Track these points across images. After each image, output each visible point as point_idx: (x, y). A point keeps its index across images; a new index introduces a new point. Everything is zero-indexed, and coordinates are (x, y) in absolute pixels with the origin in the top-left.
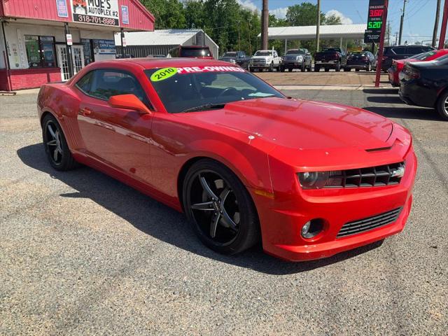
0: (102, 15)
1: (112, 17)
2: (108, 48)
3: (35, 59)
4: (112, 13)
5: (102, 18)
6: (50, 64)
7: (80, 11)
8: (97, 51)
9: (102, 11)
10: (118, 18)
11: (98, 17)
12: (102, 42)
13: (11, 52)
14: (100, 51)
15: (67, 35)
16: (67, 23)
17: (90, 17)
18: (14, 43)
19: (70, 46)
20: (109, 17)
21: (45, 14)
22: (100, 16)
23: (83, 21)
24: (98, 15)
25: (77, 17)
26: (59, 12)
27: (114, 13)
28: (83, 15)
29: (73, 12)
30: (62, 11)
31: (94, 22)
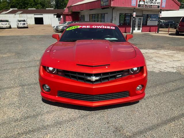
0: (152, 4)
1: (157, 5)
2: (155, 18)
3: (122, 22)
4: (157, 3)
5: (151, 5)
6: (128, 24)
7: (142, 3)
8: (149, 19)
9: (152, 2)
10: (160, 5)
11: (150, 5)
12: (152, 15)
13: (114, 19)
14: (150, 19)
15: (134, 13)
16: (135, 8)
17: (146, 5)
18: (116, 16)
19: (134, 17)
20: (155, 5)
21: (126, 5)
22: (151, 4)
23: (142, 7)
24: (150, 4)
25: (139, 5)
26: (132, 4)
27: (158, 3)
28: (142, 5)
29: (138, 3)
30: (134, 3)
31: (147, 7)
